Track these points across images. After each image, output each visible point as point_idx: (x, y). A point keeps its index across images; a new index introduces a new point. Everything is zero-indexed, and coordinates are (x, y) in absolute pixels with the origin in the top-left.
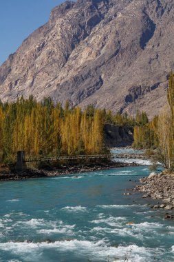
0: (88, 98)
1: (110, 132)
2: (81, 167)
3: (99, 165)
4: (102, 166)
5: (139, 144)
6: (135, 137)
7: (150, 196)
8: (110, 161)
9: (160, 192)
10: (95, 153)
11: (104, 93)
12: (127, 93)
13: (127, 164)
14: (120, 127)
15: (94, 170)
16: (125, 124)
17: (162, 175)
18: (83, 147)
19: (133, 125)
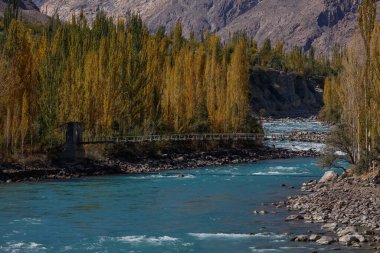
0: (242, 17)
1: (277, 86)
2: (198, 157)
3: (236, 153)
4: (244, 155)
5: (332, 112)
6: (326, 98)
7: (301, 218)
8: (261, 146)
9: (323, 210)
10: (231, 128)
11: (275, 7)
12: (322, 8)
13: (295, 154)
14: (299, 78)
15: (225, 162)
16: (308, 72)
17: (344, 177)
18: (205, 116)
19: (325, 74)
